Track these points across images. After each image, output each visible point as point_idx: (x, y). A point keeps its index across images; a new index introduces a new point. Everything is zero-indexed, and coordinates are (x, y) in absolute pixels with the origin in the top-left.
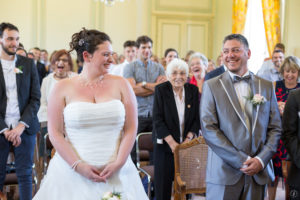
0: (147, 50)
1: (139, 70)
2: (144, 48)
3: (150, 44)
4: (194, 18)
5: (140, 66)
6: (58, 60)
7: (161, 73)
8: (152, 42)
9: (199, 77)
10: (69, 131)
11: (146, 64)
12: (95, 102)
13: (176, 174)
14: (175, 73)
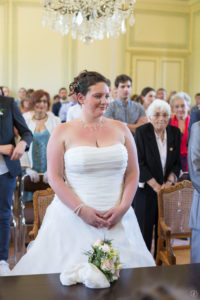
0: (126, 89)
1: (118, 110)
2: (123, 87)
3: (129, 83)
4: (170, 55)
5: (119, 106)
6: (39, 101)
7: (142, 113)
8: (131, 81)
9: (181, 118)
10: (70, 176)
11: (125, 104)
12: (97, 146)
13: (160, 218)
14: (158, 115)
